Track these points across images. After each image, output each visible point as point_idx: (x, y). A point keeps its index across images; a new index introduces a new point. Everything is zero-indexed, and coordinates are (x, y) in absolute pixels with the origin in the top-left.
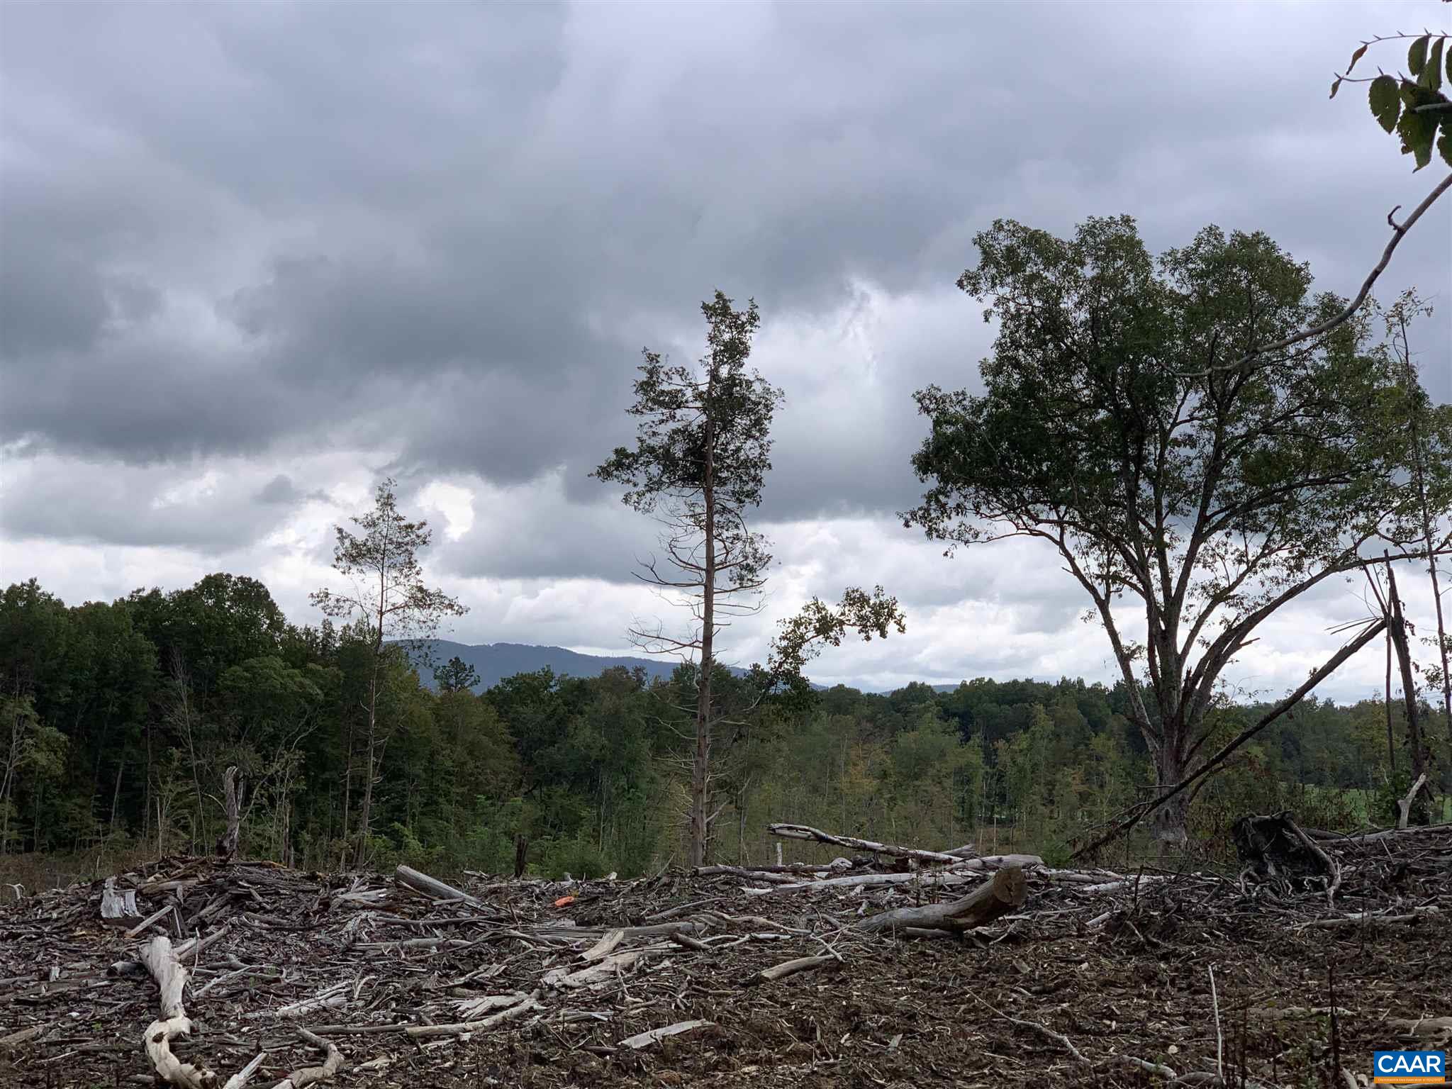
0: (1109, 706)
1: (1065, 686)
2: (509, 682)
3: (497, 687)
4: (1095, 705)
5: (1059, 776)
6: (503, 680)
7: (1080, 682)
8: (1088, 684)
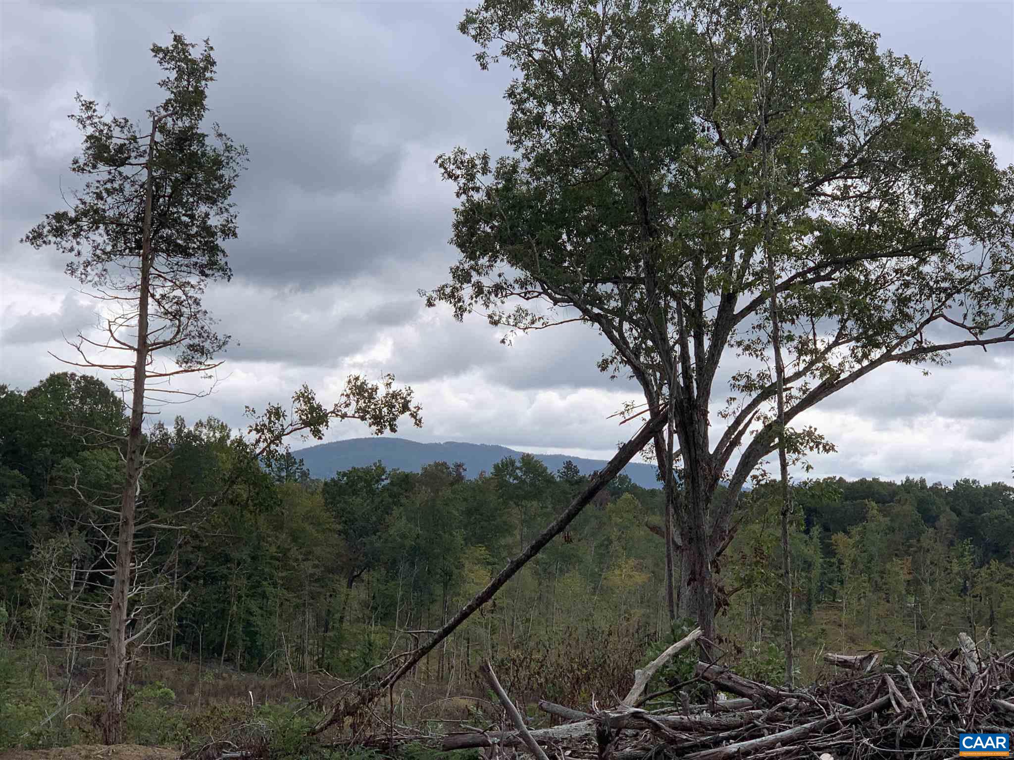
0: (947, 503)
1: (909, 486)
2: (344, 474)
3: (333, 480)
4: (934, 503)
5: (888, 566)
6: (339, 473)
7: (923, 481)
8: (929, 484)
